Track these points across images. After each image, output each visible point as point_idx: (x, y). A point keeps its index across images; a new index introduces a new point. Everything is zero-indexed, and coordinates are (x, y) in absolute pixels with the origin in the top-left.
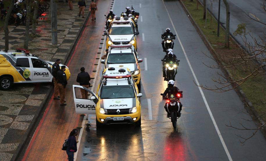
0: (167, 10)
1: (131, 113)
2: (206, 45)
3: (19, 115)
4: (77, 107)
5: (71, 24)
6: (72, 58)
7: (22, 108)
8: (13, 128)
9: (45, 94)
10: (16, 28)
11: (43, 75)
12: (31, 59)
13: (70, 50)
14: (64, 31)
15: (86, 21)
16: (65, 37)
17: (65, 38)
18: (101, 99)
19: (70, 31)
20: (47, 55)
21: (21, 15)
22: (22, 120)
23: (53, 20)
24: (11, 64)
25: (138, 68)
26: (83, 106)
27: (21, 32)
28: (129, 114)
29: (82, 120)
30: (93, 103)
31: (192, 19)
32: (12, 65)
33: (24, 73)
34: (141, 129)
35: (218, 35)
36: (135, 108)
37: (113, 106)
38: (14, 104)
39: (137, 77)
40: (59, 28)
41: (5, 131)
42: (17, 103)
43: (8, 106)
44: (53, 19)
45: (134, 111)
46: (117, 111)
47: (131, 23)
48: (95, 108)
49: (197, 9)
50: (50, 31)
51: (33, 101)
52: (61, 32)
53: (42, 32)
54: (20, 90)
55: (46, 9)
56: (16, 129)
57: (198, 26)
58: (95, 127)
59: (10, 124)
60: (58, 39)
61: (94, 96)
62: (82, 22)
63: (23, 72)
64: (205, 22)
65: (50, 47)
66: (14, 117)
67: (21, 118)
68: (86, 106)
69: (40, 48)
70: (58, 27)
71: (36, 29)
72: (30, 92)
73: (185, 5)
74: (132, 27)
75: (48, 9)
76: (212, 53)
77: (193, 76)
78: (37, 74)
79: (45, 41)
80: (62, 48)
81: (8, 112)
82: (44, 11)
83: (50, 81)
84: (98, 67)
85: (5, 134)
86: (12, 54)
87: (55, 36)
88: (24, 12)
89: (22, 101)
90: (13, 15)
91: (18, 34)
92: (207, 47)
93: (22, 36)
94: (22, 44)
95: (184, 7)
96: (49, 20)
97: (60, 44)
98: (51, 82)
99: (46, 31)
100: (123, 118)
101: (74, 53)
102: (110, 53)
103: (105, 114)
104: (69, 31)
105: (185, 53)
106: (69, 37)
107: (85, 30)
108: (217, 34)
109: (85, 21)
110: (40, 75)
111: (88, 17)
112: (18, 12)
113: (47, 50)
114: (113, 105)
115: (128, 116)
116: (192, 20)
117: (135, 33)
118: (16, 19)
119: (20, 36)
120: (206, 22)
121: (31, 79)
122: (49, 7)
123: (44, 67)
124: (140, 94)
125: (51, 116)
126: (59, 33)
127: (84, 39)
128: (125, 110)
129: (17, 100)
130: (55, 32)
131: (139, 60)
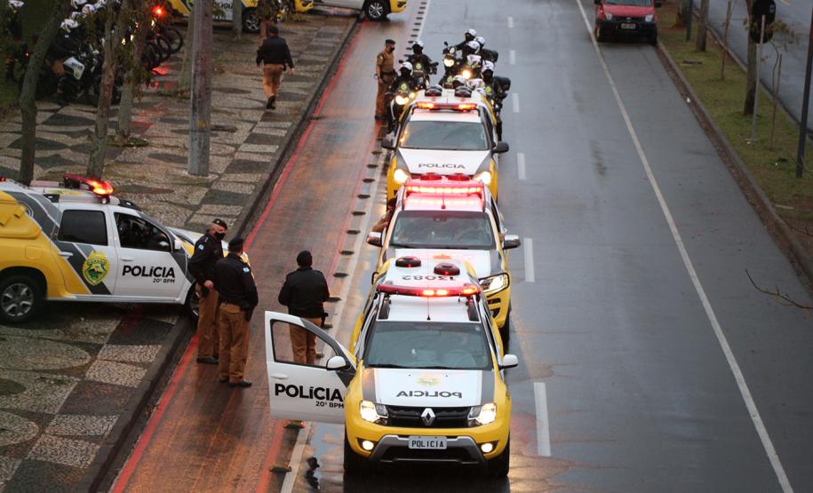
0: (609, 77)
1: (475, 424)
2: (753, 205)
3: (62, 413)
4: (277, 394)
5: (259, 109)
6: (259, 225)
7: (72, 388)
8: (38, 459)
9: (160, 346)
10: (59, 112)
11: (153, 277)
12: (116, 214)
13: (253, 199)
14: (233, 130)
15: (313, 100)
16: (236, 151)
17: (237, 154)
18: (366, 367)
19: (254, 131)
20: (168, 212)
21: (81, 64)
22: (73, 432)
23: (198, 87)
24: (41, 228)
25: (503, 266)
26: (299, 392)
27: (76, 125)
28: (467, 426)
29: (292, 442)
30: (334, 382)
31: (700, 111)
32: (43, 233)
33: (85, 267)
34: (509, 485)
35: (799, 172)
36: (490, 406)
37: (411, 395)
38: (45, 375)
39: (498, 300)
40: (215, 120)
41: (11, 466)
42: (55, 372)
43: (22, 381)
44: (198, 80)
45: (487, 416)
46: (424, 414)
47: (482, 112)
48: (341, 400)
49: (723, 79)
50: (184, 127)
51: (113, 366)
52: (222, 134)
53: (153, 130)
54: (69, 327)
55: (170, 51)
56: (50, 463)
57: (723, 138)
58: (339, 472)
59: (27, 445)
60: (211, 157)
61: (341, 354)
62: (298, 102)
63: (84, 259)
64: (751, 123)
65: (179, 182)
66: (42, 419)
67: (69, 427)
68: (311, 391)
69: (144, 183)
70: (212, 115)
71: (134, 118)
72: (105, 334)
73: (678, 64)
74: (483, 123)
75: (177, 50)
76: (777, 233)
77: (703, 310)
78: (131, 270)
79: (162, 162)
80: (223, 188)
81: (24, 401)
82: (162, 60)
83: (178, 300)
84: (354, 260)
85: (8, 479)
86: (47, 193)
87: (200, 143)
88: (92, 56)
89: (76, 364)
90: (53, 64)
91: (68, 133)
92: (759, 213)
93: (81, 140)
94: (79, 167)
95: (674, 71)
96: (179, 89)
97: (217, 177)
98: (183, 302)
99: (169, 126)
100: (446, 442)
101: (268, 209)
102: (403, 208)
103: (381, 422)
104: (251, 130)
105: (674, 229)
106: (252, 152)
107: (308, 131)
108: (794, 167)
109: (309, 100)
110: (143, 275)
111: (320, 88)
112: (70, 56)
113: (169, 191)
114: (411, 393)
115: (462, 434)
116: (703, 115)
117: (494, 145)
118: (61, 80)
119: (74, 140)
120: (754, 122)
121: (110, 290)
122: (181, 44)
123: (161, 246)
124: (510, 359)
125: (179, 424)
126: (216, 135)
127: (305, 161)
128: (455, 413)
129: (57, 362)
130: (202, 130)
131: (507, 238)
